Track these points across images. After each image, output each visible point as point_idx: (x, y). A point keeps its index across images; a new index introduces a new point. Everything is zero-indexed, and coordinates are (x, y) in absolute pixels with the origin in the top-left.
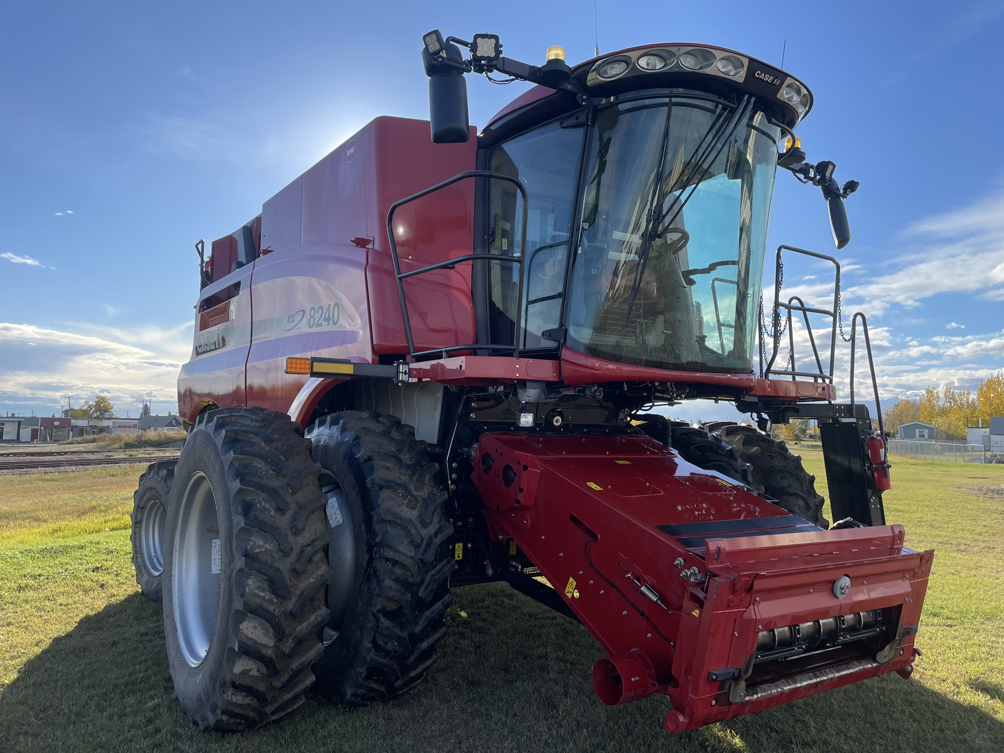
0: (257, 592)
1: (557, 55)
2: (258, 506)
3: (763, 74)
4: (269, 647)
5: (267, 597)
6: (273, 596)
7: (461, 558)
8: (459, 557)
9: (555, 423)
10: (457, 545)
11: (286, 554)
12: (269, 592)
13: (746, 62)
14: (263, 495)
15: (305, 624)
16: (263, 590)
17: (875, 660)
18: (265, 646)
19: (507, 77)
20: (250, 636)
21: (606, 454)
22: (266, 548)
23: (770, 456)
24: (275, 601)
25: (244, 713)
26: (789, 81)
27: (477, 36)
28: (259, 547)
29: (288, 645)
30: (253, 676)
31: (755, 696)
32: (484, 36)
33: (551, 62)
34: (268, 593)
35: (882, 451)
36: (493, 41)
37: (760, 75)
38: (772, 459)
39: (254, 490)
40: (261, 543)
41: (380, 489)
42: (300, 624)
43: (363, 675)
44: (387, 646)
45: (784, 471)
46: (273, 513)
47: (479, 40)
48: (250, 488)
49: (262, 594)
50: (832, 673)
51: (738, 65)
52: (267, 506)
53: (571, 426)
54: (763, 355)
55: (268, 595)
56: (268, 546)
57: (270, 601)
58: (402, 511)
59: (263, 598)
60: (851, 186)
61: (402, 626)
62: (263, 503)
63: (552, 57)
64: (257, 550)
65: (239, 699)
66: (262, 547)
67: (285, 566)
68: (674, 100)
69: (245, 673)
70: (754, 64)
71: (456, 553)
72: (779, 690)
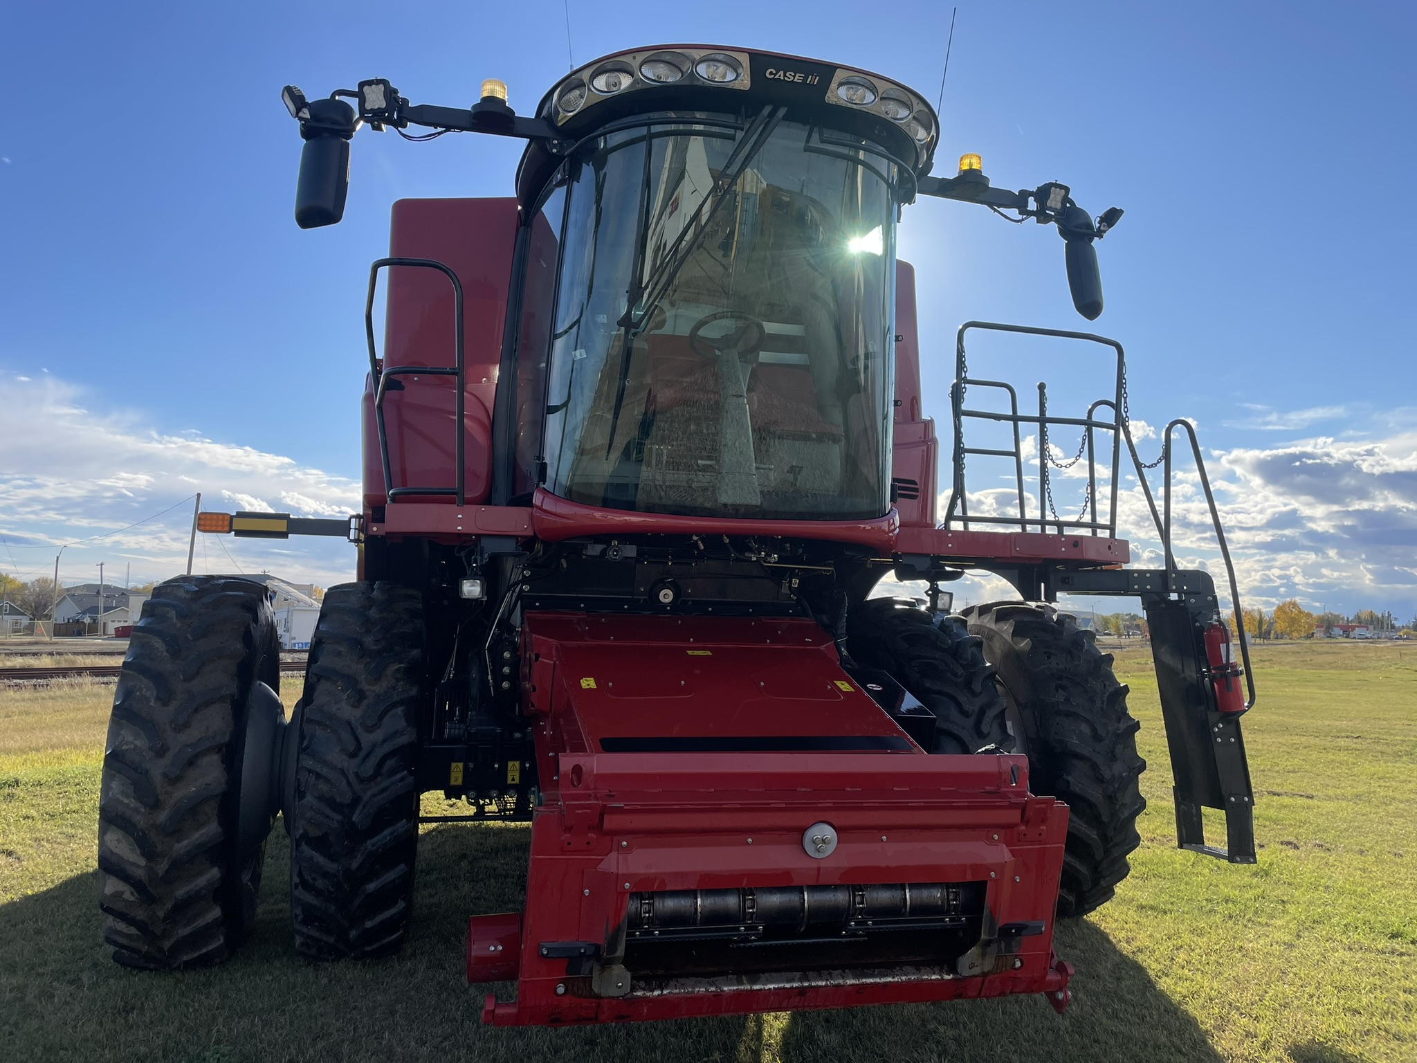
0: (120, 797)
1: (492, 91)
2: (138, 694)
3: (782, 73)
4: (139, 867)
5: (132, 805)
6: (139, 804)
7: (517, 781)
8: (513, 780)
9: (661, 598)
10: (510, 764)
11: (160, 753)
12: (134, 798)
13: (745, 59)
14: (145, 681)
15: (185, 842)
16: (127, 796)
17: (953, 969)
18: (134, 864)
19: (431, 130)
20: (115, 850)
21: (610, 639)
22: (135, 746)
23: (1045, 653)
24: (143, 810)
25: (134, 945)
26: (839, 75)
27: (362, 85)
28: (127, 743)
29: (162, 867)
30: (127, 901)
31: (656, 993)
32: (370, 83)
33: (485, 100)
34: (132, 800)
35: (1223, 647)
36: (381, 87)
37: (775, 75)
38: (1049, 658)
39: (136, 674)
40: (131, 739)
41: (319, 680)
42: (179, 841)
43: (300, 918)
44: (316, 883)
45: (1060, 678)
46: (152, 703)
47: (366, 88)
48: (131, 672)
49: (126, 801)
50: (843, 978)
51: (734, 65)
52: (148, 694)
53: (690, 603)
54: (1047, 495)
55: (133, 803)
56: (138, 743)
57: (136, 810)
58: (339, 709)
59: (127, 805)
60: (1111, 217)
61: (332, 858)
62: (144, 690)
63: (486, 94)
64: (125, 747)
65: (121, 926)
66: (132, 743)
67: (157, 769)
68: (655, 129)
69: (117, 895)
70: (760, 60)
71: (509, 774)
72: (713, 989)
